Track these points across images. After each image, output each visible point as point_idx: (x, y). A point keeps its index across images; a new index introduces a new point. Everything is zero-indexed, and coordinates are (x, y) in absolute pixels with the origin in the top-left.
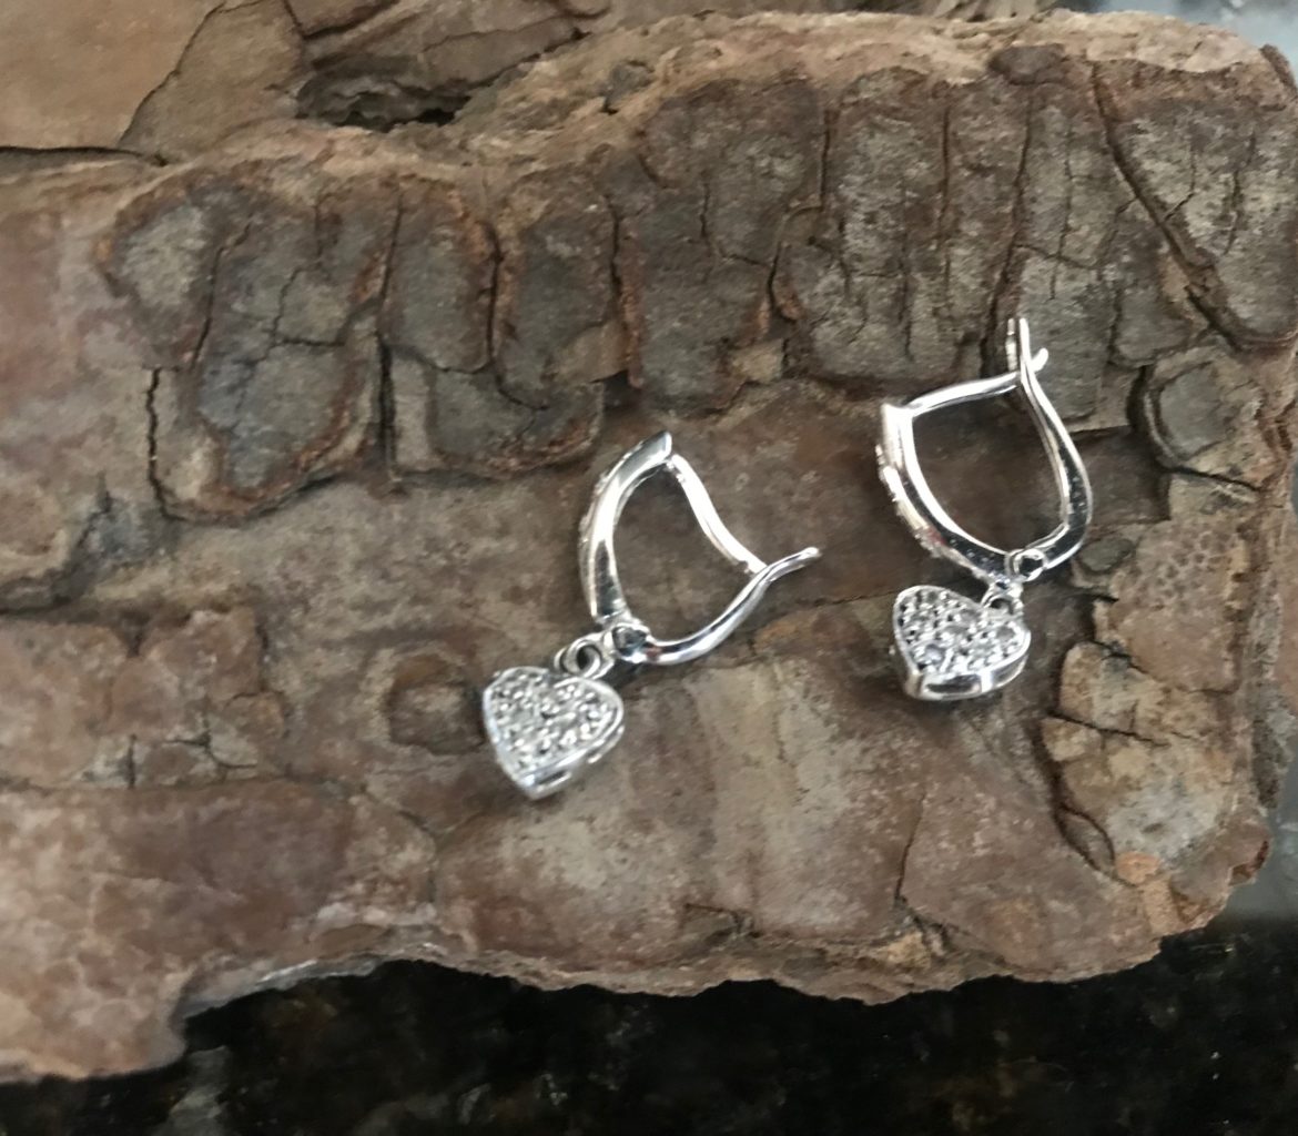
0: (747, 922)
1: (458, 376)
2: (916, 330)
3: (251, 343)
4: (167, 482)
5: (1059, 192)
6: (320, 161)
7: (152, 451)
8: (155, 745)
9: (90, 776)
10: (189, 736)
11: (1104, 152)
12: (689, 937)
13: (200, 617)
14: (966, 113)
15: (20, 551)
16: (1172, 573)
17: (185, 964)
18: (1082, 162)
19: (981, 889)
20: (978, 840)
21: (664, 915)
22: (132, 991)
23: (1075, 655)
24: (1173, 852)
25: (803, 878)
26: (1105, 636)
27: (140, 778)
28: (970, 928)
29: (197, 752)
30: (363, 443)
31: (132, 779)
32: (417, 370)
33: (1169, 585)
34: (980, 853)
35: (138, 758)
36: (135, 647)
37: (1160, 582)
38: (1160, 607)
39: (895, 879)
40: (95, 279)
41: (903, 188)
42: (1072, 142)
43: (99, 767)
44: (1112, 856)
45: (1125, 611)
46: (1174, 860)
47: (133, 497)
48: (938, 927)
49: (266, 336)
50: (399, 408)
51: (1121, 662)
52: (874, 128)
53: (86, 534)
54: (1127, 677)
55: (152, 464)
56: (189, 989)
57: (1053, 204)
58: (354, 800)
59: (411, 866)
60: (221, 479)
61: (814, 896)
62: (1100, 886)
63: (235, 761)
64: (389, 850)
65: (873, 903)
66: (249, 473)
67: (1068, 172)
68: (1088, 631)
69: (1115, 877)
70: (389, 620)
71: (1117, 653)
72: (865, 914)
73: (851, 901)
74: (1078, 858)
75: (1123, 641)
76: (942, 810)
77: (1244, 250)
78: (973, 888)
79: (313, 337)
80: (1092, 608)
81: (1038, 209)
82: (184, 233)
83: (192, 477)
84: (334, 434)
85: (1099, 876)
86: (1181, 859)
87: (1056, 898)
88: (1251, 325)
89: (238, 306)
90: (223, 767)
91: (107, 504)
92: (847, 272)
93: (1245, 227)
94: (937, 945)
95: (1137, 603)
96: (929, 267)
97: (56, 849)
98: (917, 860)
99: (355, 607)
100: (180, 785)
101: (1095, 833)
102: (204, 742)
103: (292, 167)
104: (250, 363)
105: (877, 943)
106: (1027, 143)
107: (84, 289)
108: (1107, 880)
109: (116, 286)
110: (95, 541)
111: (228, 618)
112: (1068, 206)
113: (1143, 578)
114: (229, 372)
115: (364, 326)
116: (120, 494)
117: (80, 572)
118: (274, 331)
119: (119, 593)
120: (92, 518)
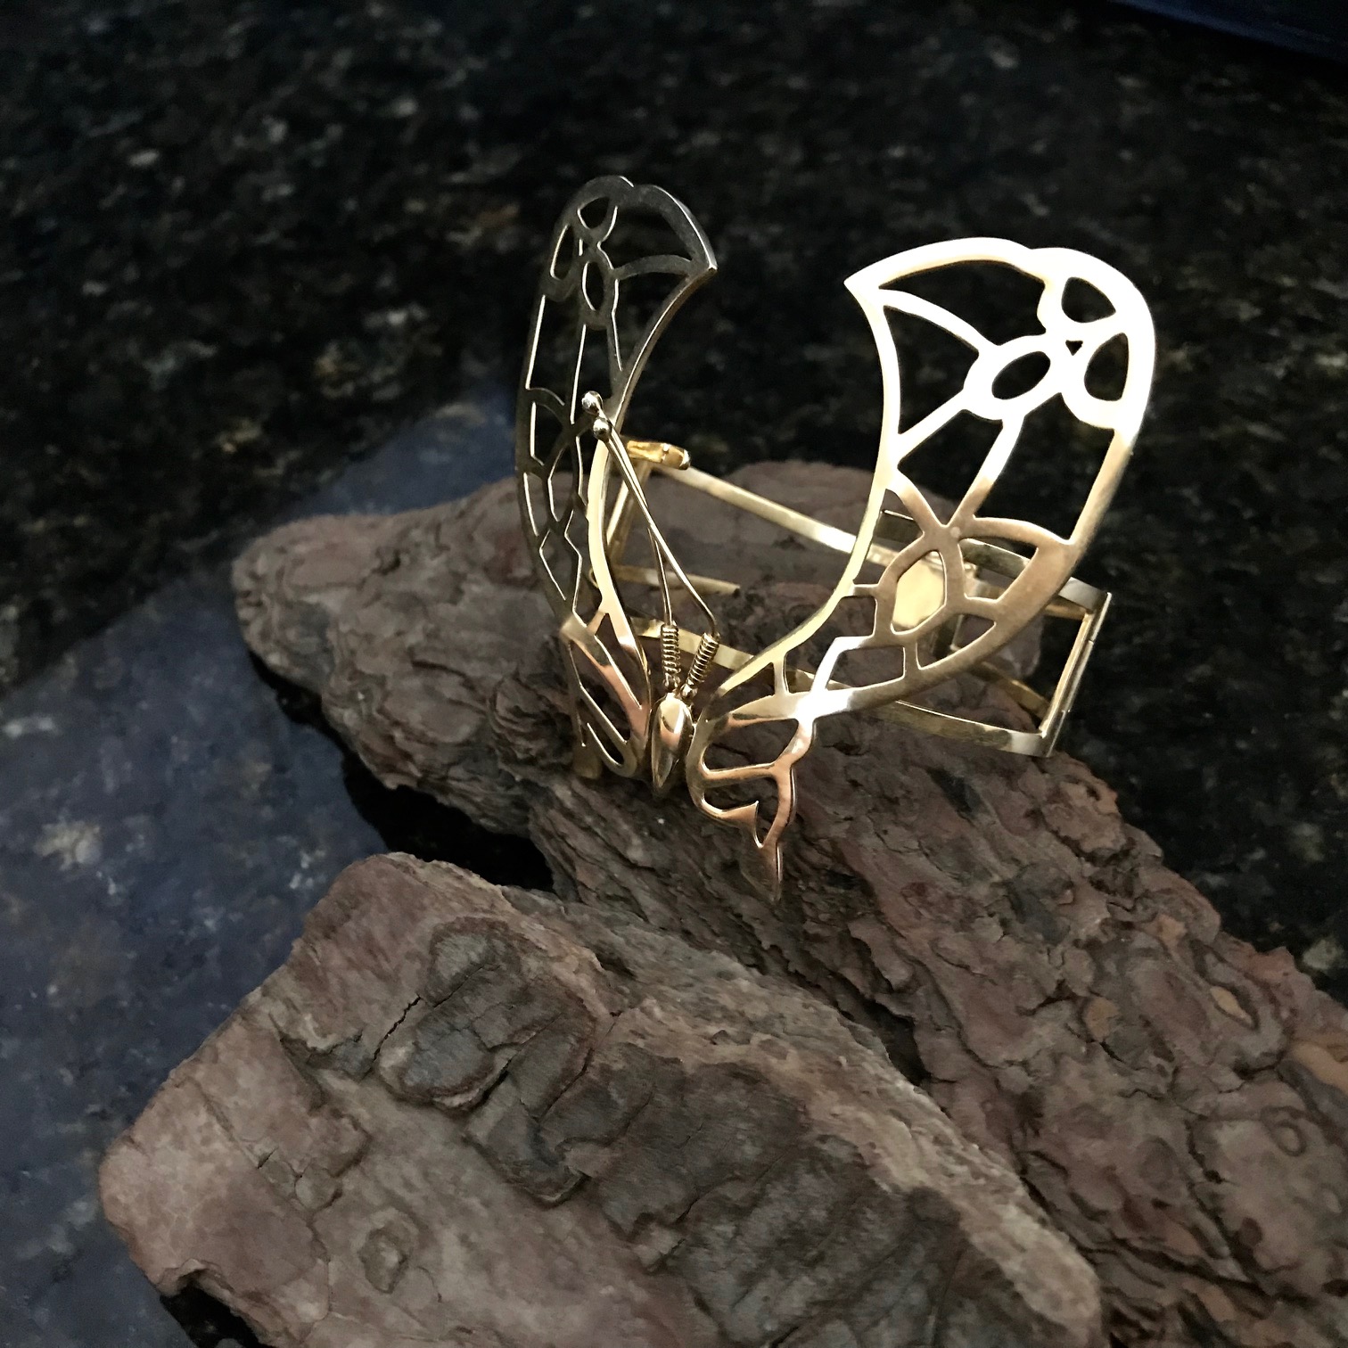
1: (524, 1112)
3: (460, 1019)
4: (382, 1051)
5: (889, 1300)
7: (390, 1032)
8: (282, 1159)
9: (251, 1149)
10: (295, 1168)
11: (934, 1303)
13: (345, 1121)
14: (870, 1206)
15: (315, 1029)
27: (264, 1168)
29: (292, 1178)
30: (462, 1106)
31: (260, 1166)
32: (513, 1091)
35: (271, 1159)
36: (315, 1108)
40: (430, 938)
41: (803, 1215)
43: (257, 1148)
47: (369, 1045)
49: (468, 1023)
50: (491, 1103)
52: (812, 1170)
53: (342, 1044)
55: (386, 1037)
57: (880, 1303)
58: (320, 1262)
60: (401, 1072)
63: (299, 1197)
64: (307, 1298)
66: (412, 1080)
67: (905, 1292)
70: (408, 1197)
79: (484, 1039)
82: (474, 949)
83: (395, 1057)
84: (454, 1092)
89: (468, 999)
90: (294, 1195)
91: (358, 1038)
96: (783, 1271)
99: (403, 1177)
100: (272, 1186)
102: (298, 1176)
104: (453, 1028)
106: (893, 1254)
107: (422, 940)
109: (433, 948)
110: (342, 1050)
111: (354, 1132)
114: (442, 1025)
116: (365, 1040)
117: (323, 1059)
118: (472, 1022)
119: (332, 1080)
120: (348, 1040)
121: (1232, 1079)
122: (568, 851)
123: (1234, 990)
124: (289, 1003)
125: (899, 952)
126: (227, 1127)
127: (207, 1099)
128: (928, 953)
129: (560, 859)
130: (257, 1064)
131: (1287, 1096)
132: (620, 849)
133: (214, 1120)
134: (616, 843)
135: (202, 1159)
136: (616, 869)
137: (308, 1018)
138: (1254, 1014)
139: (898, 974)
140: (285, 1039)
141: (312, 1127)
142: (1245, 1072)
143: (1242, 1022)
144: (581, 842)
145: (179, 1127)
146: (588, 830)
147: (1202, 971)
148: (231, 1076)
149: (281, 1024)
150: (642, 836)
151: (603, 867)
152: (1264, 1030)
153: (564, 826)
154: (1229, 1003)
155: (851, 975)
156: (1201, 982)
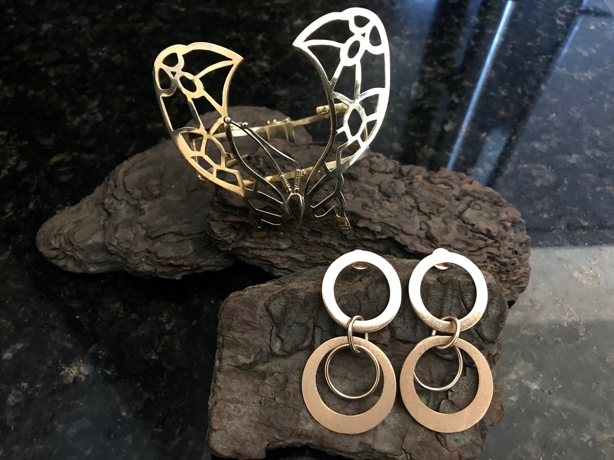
0: (372, 447)
1: (327, 332)
2: (417, 332)
3: (290, 323)
4: (272, 348)
5: (449, 306)
6: (306, 289)
7: (270, 341)
8: (266, 398)
9: (254, 403)
10: (272, 397)
11: (460, 299)
12: (360, 449)
13: (275, 374)
14: (432, 289)
15: (245, 358)
16: (465, 387)
17: (268, 441)
18: (455, 301)
19: (419, 448)
20: (419, 437)
21: (356, 444)
22: (258, 444)
23: (443, 401)
24: (460, 446)
25: (383, 440)
26: (450, 399)
27: (263, 404)
28: (416, 455)
29: (273, 400)
30: (309, 344)
31: (261, 405)
32: (320, 330)
33: (465, 389)
34: (419, 440)
35: (262, 400)
36: (264, 378)
37: (463, 389)
38: (462, 394)
39: (401, 443)
40: (264, 308)
42: (453, 296)
43: (255, 401)
44: (446, 446)
45: (454, 394)
46: (460, 448)
47: (266, 350)
48: (410, 454)
49: (293, 322)
50: (316, 337)
51: (453, 404)
53: (257, 356)
54: (454, 408)
55: (270, 344)
56: (268, 445)
57: (448, 309)
58: (300, 413)
59: (309, 428)
60: (282, 349)
61: (386, 444)
62: (444, 451)
63: (280, 403)
64: (306, 424)
65: (396, 447)
66: (288, 348)
67: (452, 302)
68: (447, 397)
69: (447, 449)
71: (452, 403)
72: (395, 449)
73: (392, 446)
74: (439, 443)
75: (453, 400)
76: (413, 430)
77: (488, 321)
78: (417, 447)
79: (302, 323)
80: (448, 393)
81: (444, 310)
82: (281, 302)
83: (277, 347)
84: (303, 341)
85: (443, 448)
86: (461, 447)
87: (434, 451)
88: (487, 338)
89: (289, 316)
90: (278, 404)
91: (261, 351)
92: (404, 319)
93: (488, 317)
94: (409, 458)
95: (457, 393)
97: (247, 416)
98: (406, 439)
100: (269, 407)
101: (443, 439)
102: (274, 399)
103: (301, 290)
104: (290, 327)
105: (396, 455)
106: (444, 296)
107: (262, 310)
108: (445, 449)
109: (268, 310)
110: (258, 358)
111: (281, 375)
112: (451, 310)
113: (459, 388)
114: (286, 328)
115: (311, 321)
116: (264, 349)
117: (255, 363)
118: (295, 321)
119: (261, 368)
120: (258, 353)
121: (457, 203)
122: (264, 258)
123: (441, 183)
124: (231, 357)
125: (374, 223)
126: (242, 403)
127: (228, 401)
128: (381, 219)
129: (262, 262)
130: (234, 380)
131: (468, 199)
132: (278, 248)
133: (236, 404)
134: (275, 247)
135: (242, 417)
136: (281, 254)
137: (240, 357)
138: (450, 185)
139: (378, 228)
140: (238, 367)
141: (268, 383)
142: (458, 199)
143: (449, 189)
144: (265, 253)
145: (227, 415)
146: (265, 249)
147: (433, 183)
148: (230, 390)
149: (233, 364)
150: (280, 241)
151: (277, 256)
152: (455, 188)
153: (258, 252)
154: (443, 186)
155: (367, 237)
156: (434, 186)
